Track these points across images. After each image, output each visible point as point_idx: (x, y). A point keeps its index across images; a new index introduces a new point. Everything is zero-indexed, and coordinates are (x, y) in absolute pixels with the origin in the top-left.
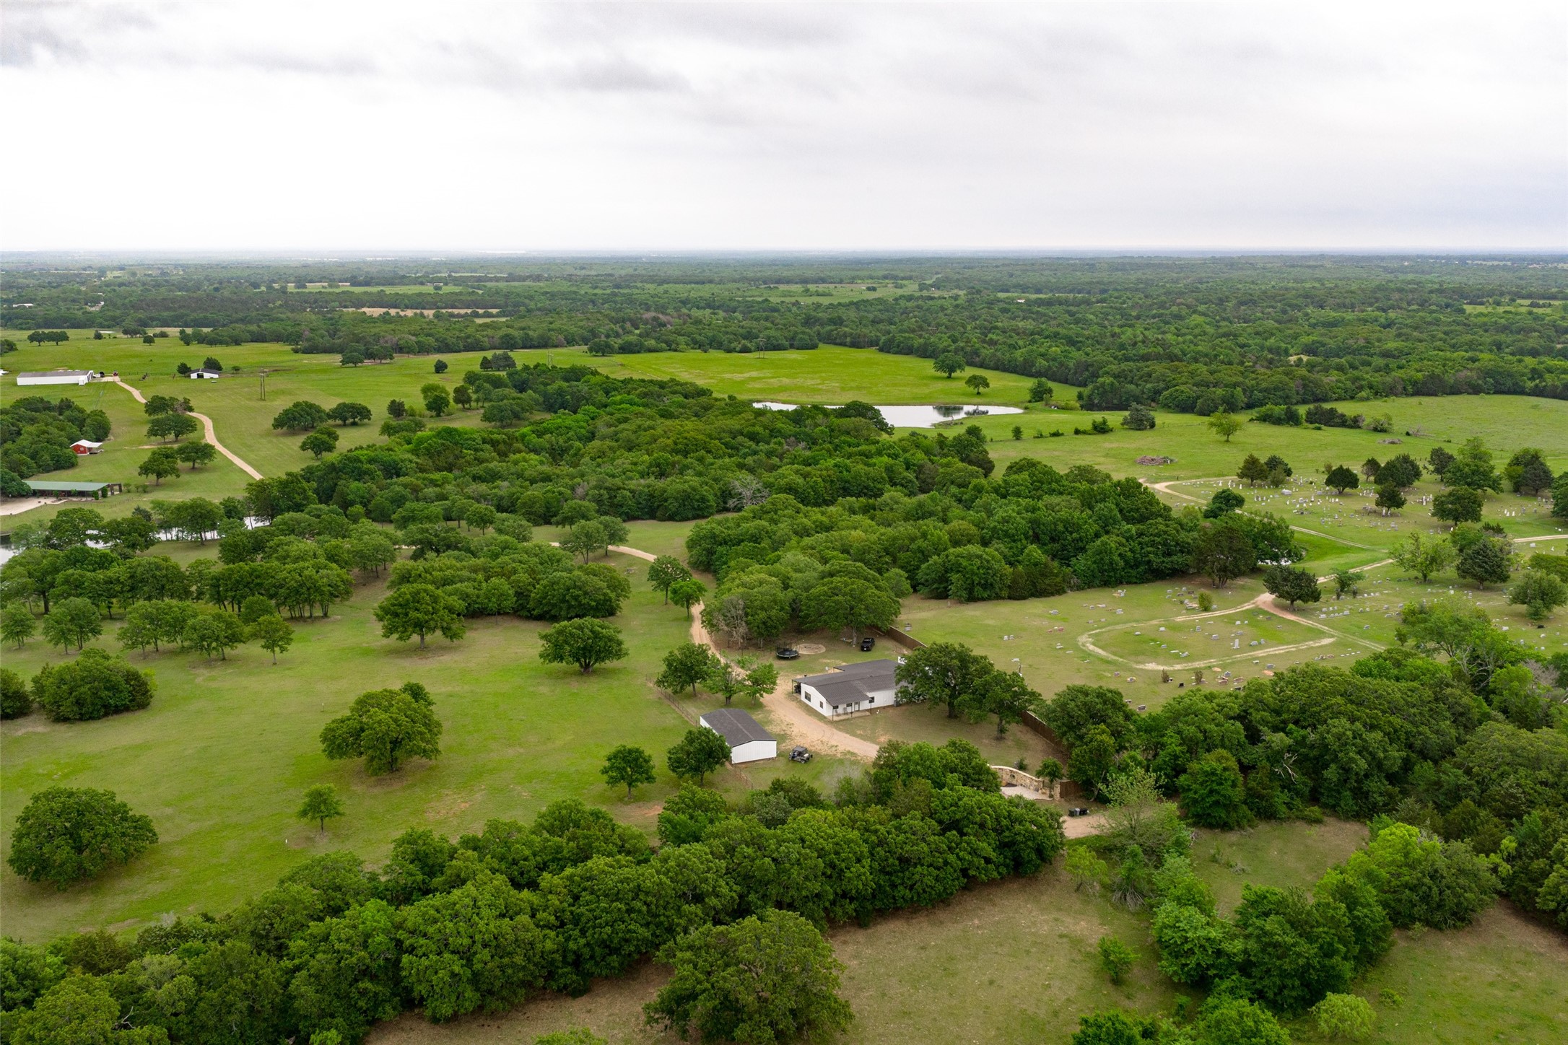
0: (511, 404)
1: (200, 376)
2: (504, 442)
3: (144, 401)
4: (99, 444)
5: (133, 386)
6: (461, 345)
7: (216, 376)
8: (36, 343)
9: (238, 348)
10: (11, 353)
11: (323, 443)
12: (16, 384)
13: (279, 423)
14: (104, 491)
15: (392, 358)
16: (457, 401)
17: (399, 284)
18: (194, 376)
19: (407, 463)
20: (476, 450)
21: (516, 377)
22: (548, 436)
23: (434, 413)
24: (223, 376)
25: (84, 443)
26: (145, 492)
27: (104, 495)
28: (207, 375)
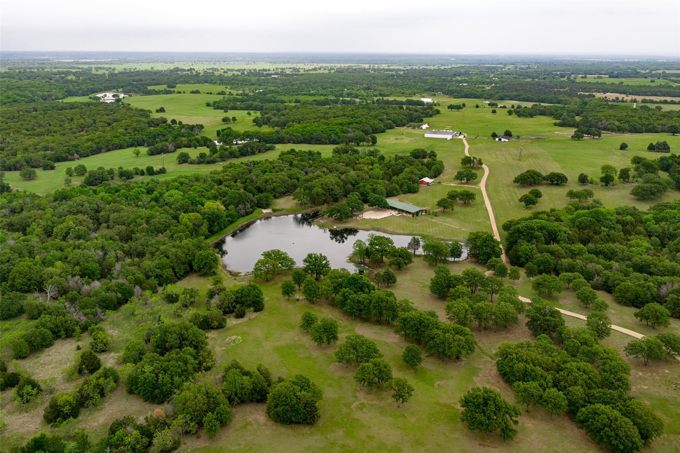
0: (651, 187)
1: (500, 140)
2: (632, 224)
3: (467, 154)
4: (432, 180)
5: (468, 143)
6: (644, 128)
7: (507, 140)
8: (450, 110)
9: (531, 119)
10: (438, 115)
11: (531, 200)
12: (424, 137)
13: (517, 180)
14: (417, 214)
15: (600, 136)
16: (620, 177)
17: (634, 77)
18: (497, 139)
19: (562, 233)
20: (611, 228)
21: (665, 162)
22: (663, 224)
23: (604, 184)
24: (511, 139)
25: (426, 180)
26: (436, 216)
27: (417, 215)
28: (503, 140)
